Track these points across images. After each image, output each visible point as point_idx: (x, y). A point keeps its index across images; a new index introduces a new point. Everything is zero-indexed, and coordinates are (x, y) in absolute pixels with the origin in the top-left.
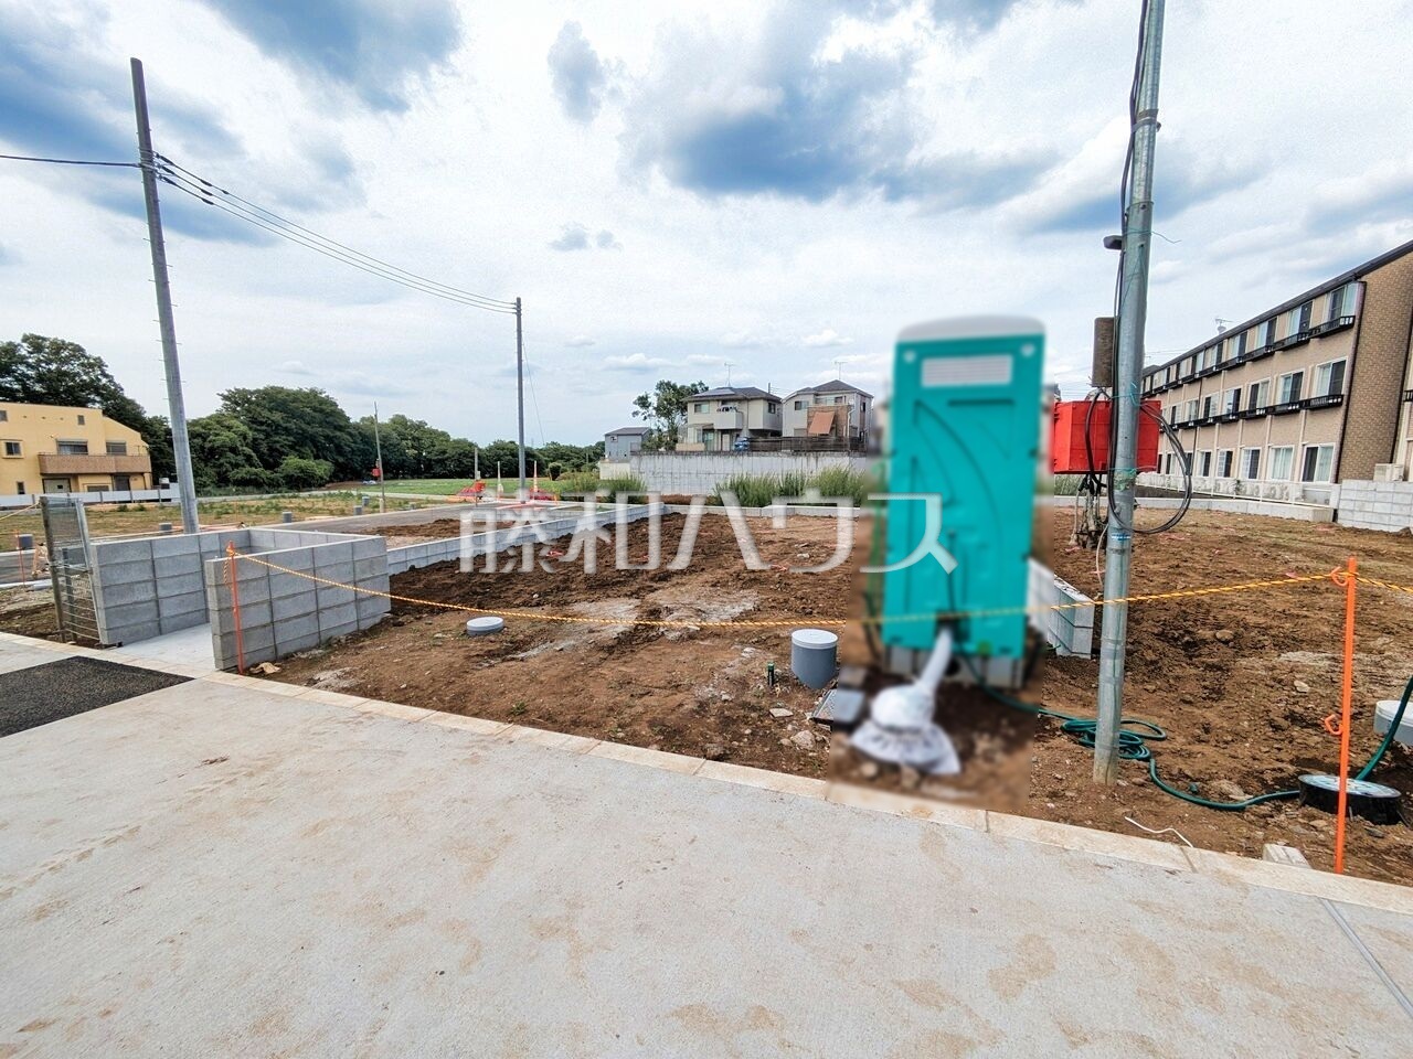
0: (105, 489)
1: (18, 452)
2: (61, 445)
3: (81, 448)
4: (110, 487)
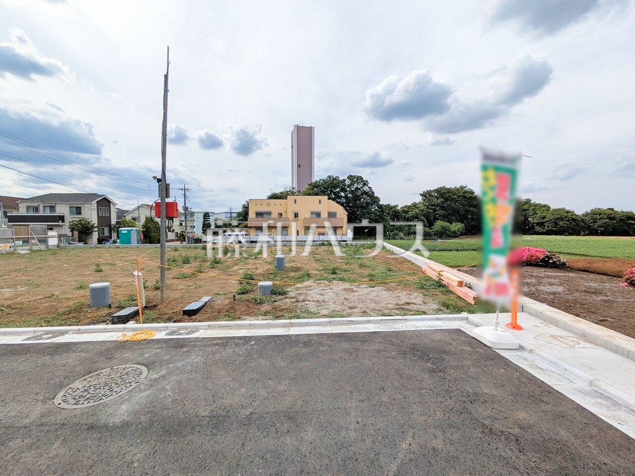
1: (298, 217)
2: (312, 213)
3: (319, 215)
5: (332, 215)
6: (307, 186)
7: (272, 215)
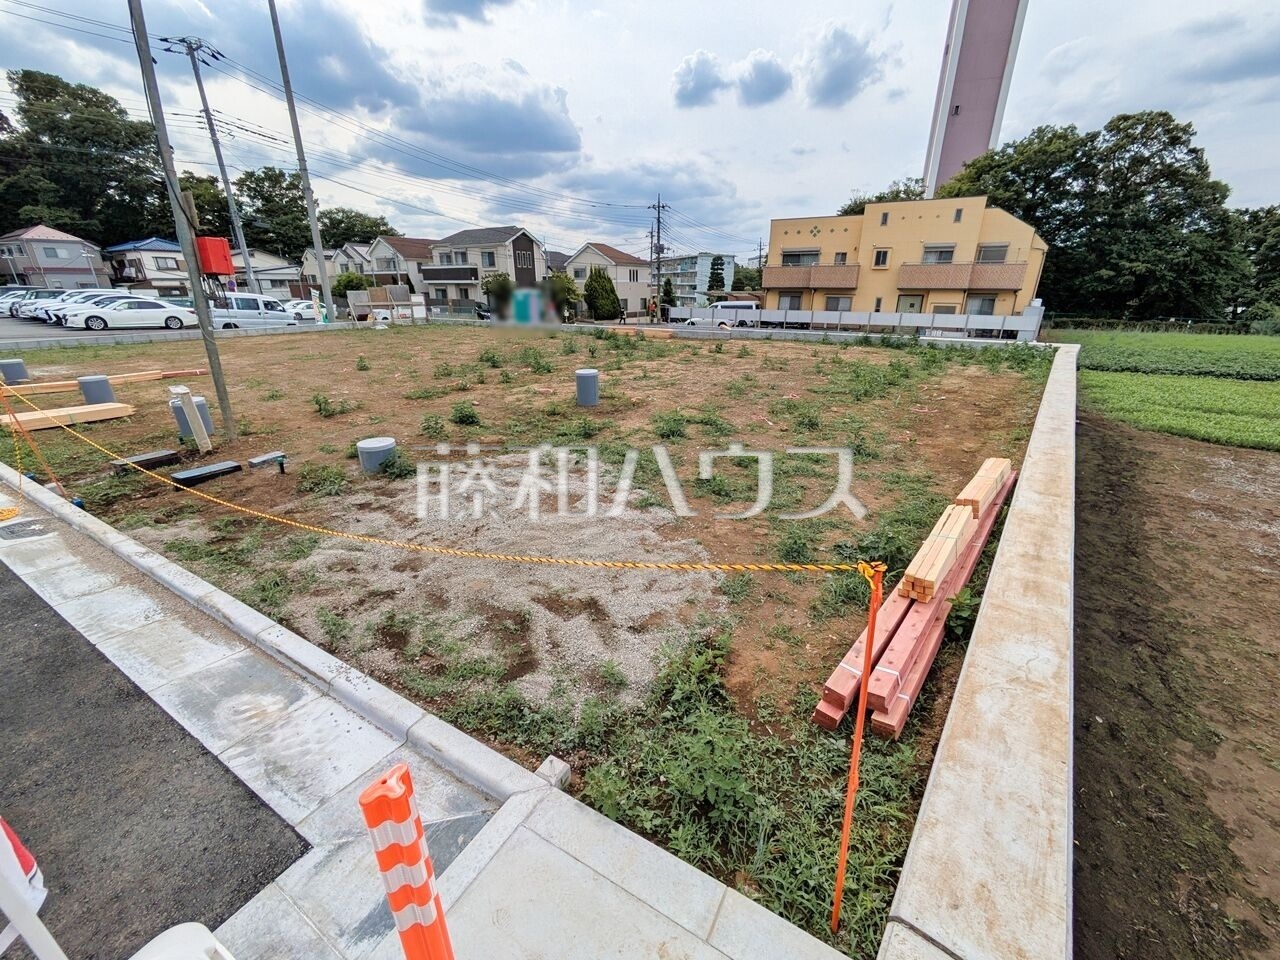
0: (950, 310)
1: (884, 262)
2: (928, 250)
3: (945, 254)
4: (958, 310)
5: (990, 254)
6: (963, 171)
7: (821, 258)
